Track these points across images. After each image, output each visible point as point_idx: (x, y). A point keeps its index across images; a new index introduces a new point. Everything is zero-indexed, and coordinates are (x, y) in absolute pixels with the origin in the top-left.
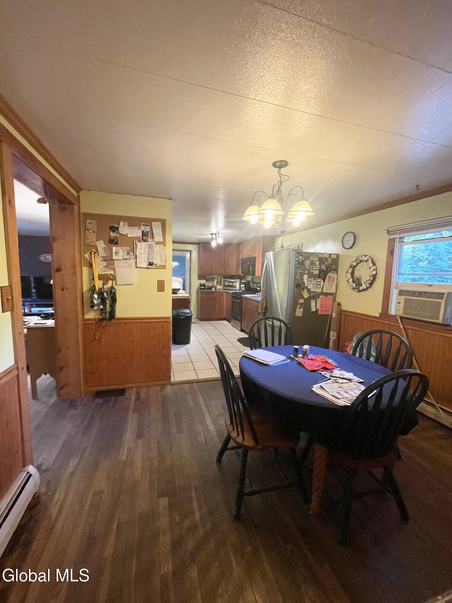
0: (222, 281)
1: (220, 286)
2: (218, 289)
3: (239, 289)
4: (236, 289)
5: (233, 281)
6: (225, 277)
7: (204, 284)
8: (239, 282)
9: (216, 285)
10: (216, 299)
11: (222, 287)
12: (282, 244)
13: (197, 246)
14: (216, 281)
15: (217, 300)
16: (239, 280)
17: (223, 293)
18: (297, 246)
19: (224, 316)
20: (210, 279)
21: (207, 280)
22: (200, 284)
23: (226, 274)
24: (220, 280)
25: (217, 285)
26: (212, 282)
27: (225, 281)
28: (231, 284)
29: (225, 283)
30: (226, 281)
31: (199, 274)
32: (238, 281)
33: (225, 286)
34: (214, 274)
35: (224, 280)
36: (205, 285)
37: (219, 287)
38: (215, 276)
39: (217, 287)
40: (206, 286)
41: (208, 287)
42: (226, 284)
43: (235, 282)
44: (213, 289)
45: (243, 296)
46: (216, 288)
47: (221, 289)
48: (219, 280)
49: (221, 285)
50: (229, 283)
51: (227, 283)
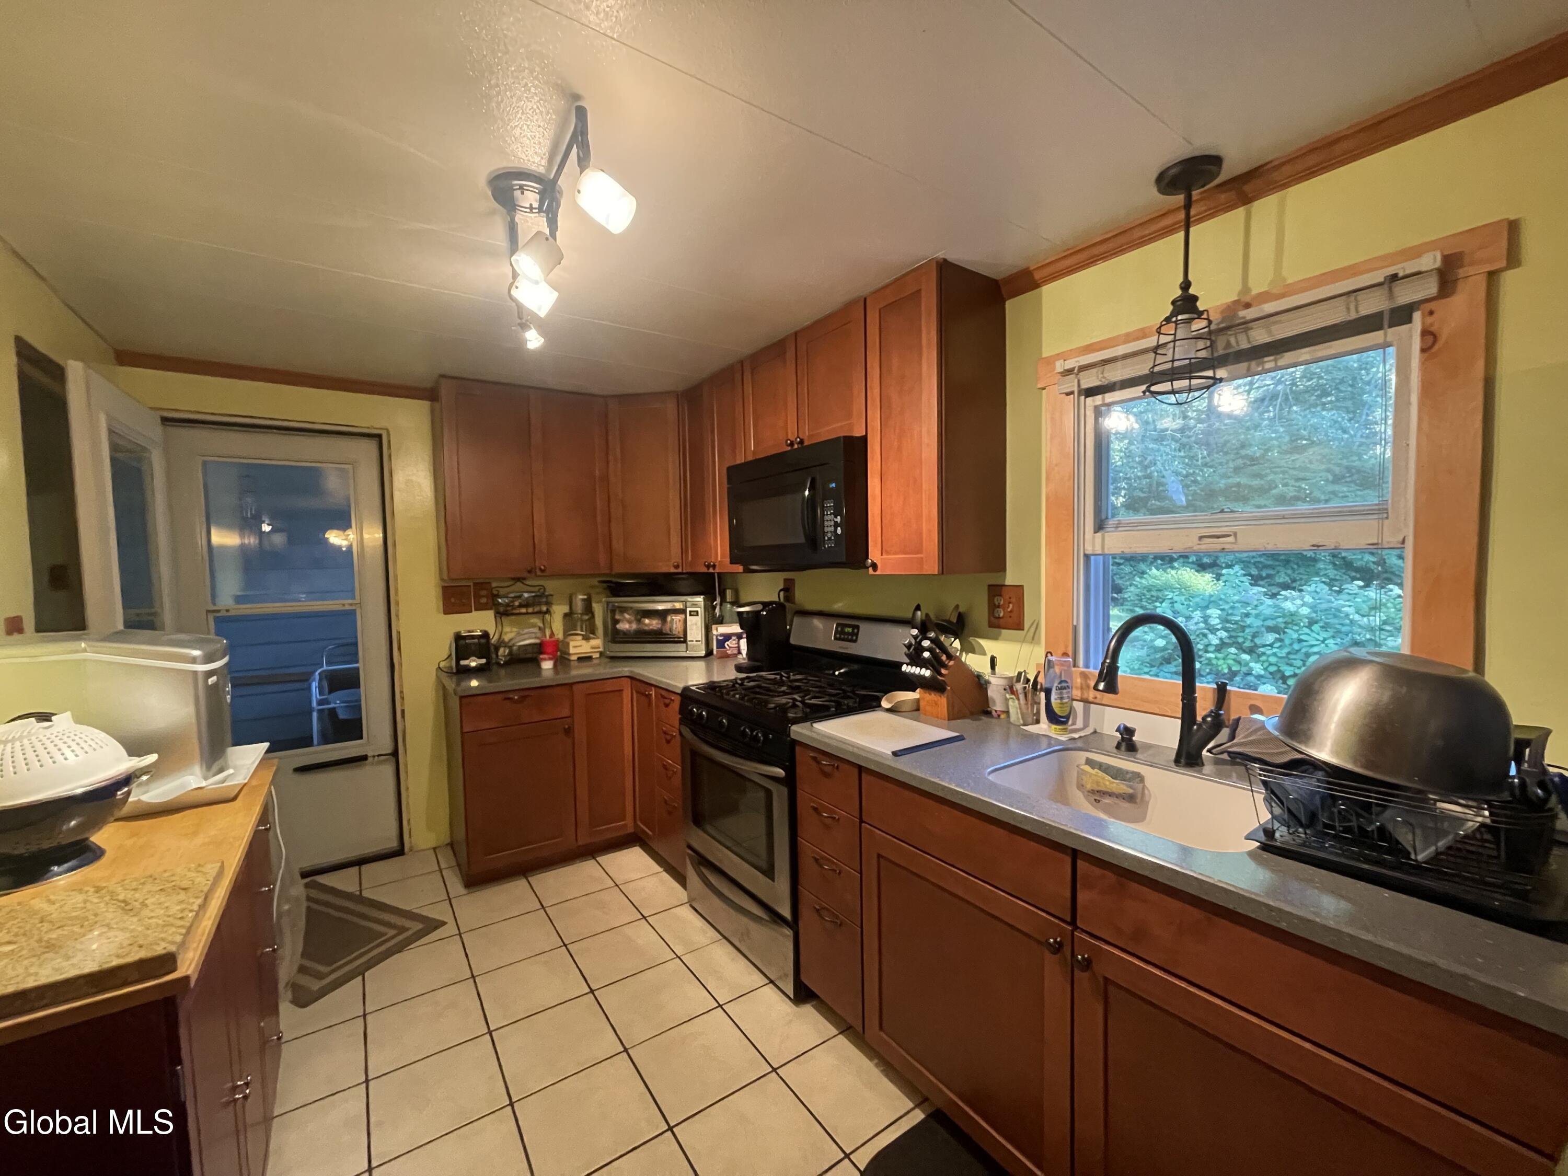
0: (598, 609)
1: (586, 638)
2: (574, 658)
3: (703, 653)
4: (689, 654)
5: (660, 607)
6: (616, 589)
7: (485, 635)
8: (701, 610)
9: (559, 635)
10: (568, 731)
11: (597, 642)
12: (1186, 285)
13: (422, 407)
14: (559, 610)
15: (580, 734)
16: (700, 599)
17: (609, 686)
18: (1431, 261)
19: (628, 825)
20: (521, 606)
21: (503, 613)
22: (458, 637)
23: (618, 569)
24: (588, 605)
25: (566, 634)
26: (536, 621)
27: (613, 612)
28: (652, 624)
29: (617, 622)
30: (623, 610)
31: (445, 577)
32: (695, 605)
33: (615, 636)
34: (544, 573)
35: (608, 603)
36: (494, 641)
37: (579, 646)
38: (551, 586)
39: (572, 651)
40: (497, 649)
41: (510, 653)
42: (624, 626)
43: (683, 611)
44: (547, 665)
45: (799, 731)
46: (562, 660)
47: (596, 655)
48: (579, 606)
49: (591, 631)
50: (639, 621)
51: (630, 622)
